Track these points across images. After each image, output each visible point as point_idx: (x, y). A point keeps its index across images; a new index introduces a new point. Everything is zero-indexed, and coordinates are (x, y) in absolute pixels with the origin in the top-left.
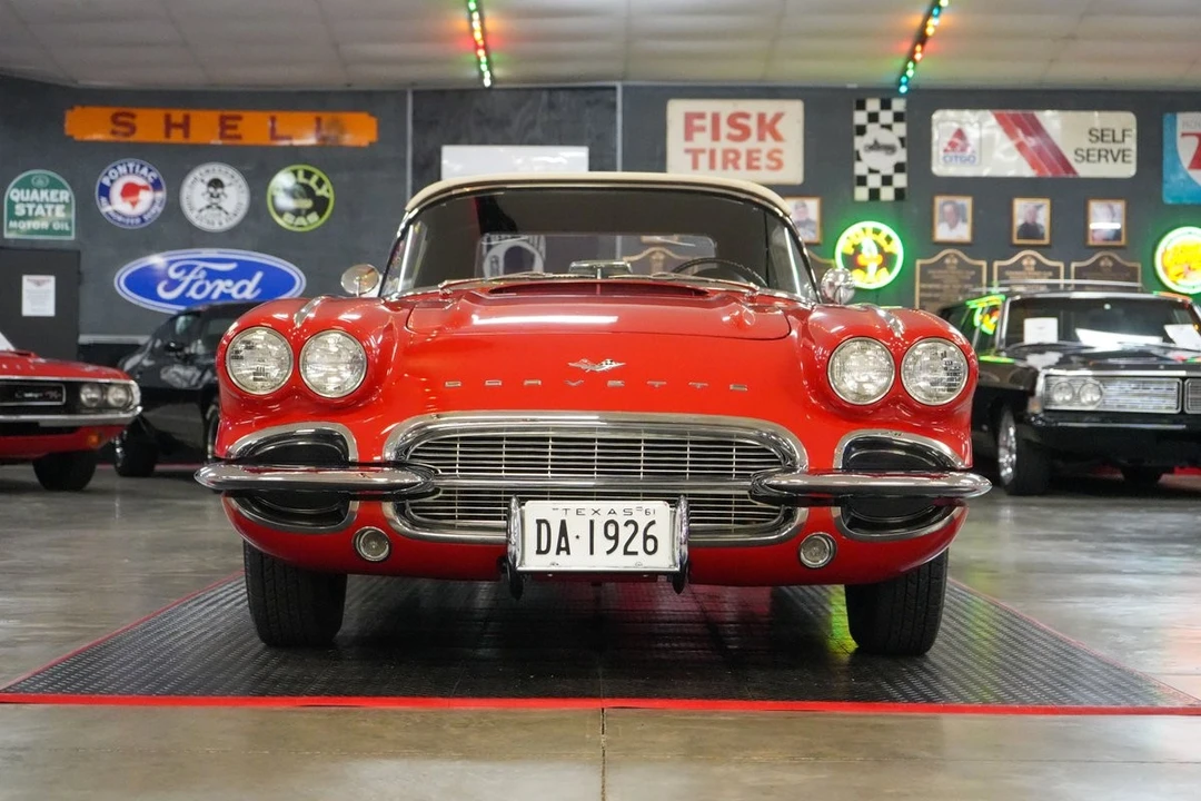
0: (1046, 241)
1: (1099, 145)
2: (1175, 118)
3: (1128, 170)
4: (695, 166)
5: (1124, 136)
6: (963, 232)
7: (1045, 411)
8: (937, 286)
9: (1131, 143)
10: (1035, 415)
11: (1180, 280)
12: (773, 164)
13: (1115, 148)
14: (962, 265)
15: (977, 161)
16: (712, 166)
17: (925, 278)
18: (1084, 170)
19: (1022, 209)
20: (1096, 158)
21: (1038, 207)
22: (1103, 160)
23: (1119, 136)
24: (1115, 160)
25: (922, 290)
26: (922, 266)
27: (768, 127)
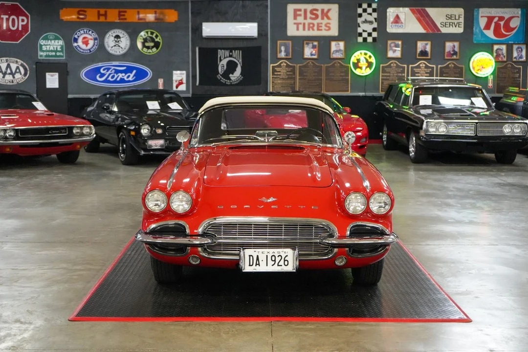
0: (429, 57)
1: (450, 21)
2: (479, 10)
3: (460, 30)
4: (298, 29)
5: (459, 17)
6: (398, 54)
7: (426, 135)
8: (388, 74)
9: (462, 20)
10: (423, 136)
11: (479, 72)
12: (327, 28)
13: (456, 22)
14: (398, 66)
15: (404, 27)
16: (304, 29)
17: (384, 71)
18: (444, 30)
19: (420, 45)
20: (448, 26)
21: (427, 44)
22: (451, 26)
23: (457, 18)
24: (456, 27)
25: (382, 76)
26: (382, 66)
27: (325, 14)
